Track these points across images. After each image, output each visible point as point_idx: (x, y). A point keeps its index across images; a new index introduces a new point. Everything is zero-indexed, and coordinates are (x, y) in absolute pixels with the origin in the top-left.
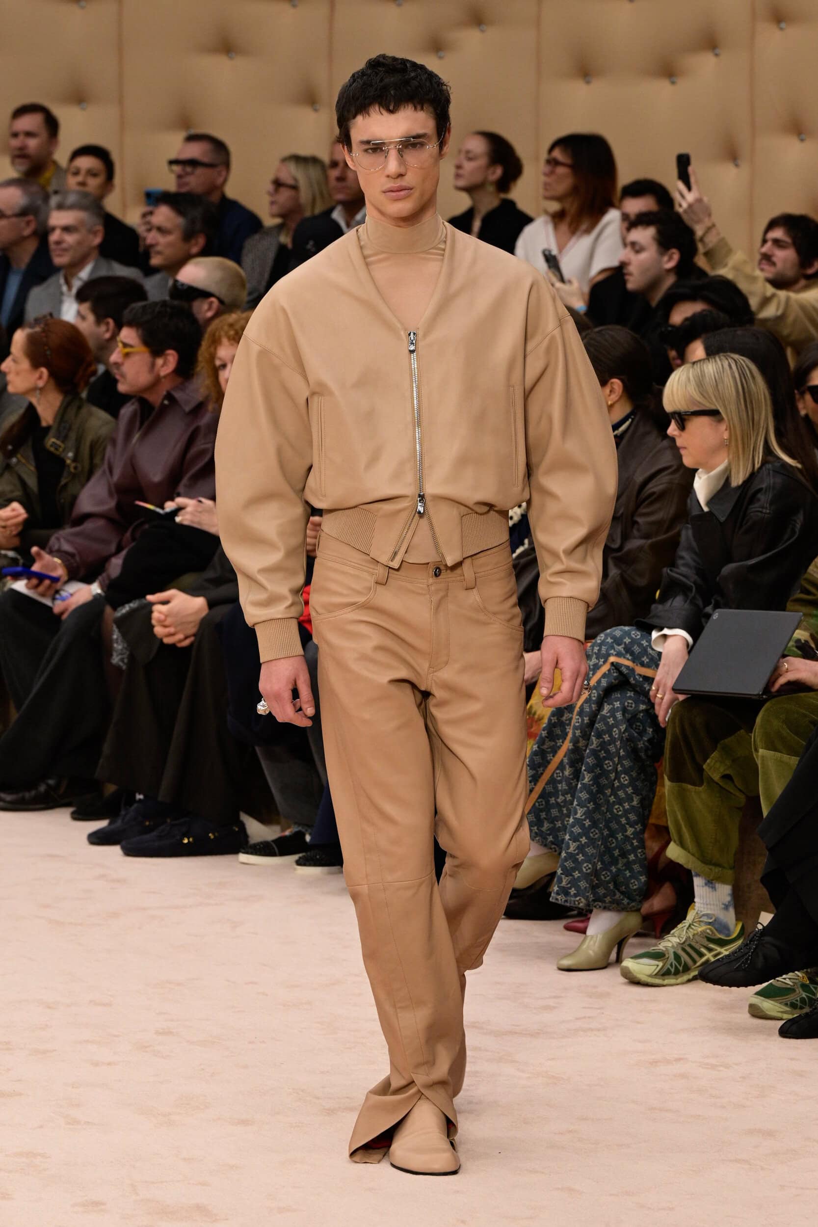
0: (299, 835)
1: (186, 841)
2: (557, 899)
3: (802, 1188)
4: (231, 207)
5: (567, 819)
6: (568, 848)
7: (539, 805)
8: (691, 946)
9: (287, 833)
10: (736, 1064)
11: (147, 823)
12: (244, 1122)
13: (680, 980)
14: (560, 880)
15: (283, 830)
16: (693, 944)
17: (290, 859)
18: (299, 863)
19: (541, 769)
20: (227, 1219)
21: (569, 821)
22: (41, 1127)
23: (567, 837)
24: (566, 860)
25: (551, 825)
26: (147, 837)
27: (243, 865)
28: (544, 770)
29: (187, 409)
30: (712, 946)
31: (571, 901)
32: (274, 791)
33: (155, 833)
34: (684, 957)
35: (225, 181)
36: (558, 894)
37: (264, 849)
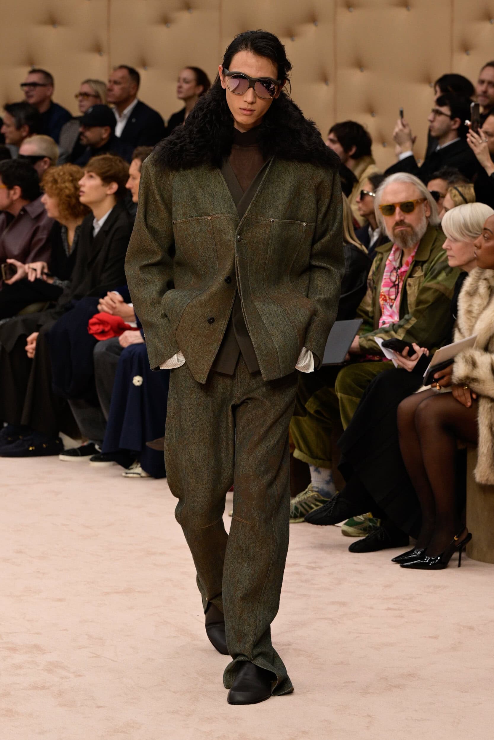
0: (92, 446)
1: (31, 449)
3: (360, 633)
4: (55, 108)
8: (306, 503)
9: (85, 444)
10: (326, 567)
11: (9, 439)
12: (61, 600)
13: (297, 521)
15: (83, 442)
16: (307, 502)
17: (87, 458)
18: (92, 460)
20: (50, 653)
26: (11, 446)
27: (61, 462)
29: (33, 216)
30: (318, 503)
32: (78, 421)
33: (14, 445)
34: (301, 509)
35: (52, 94)
37: (73, 453)
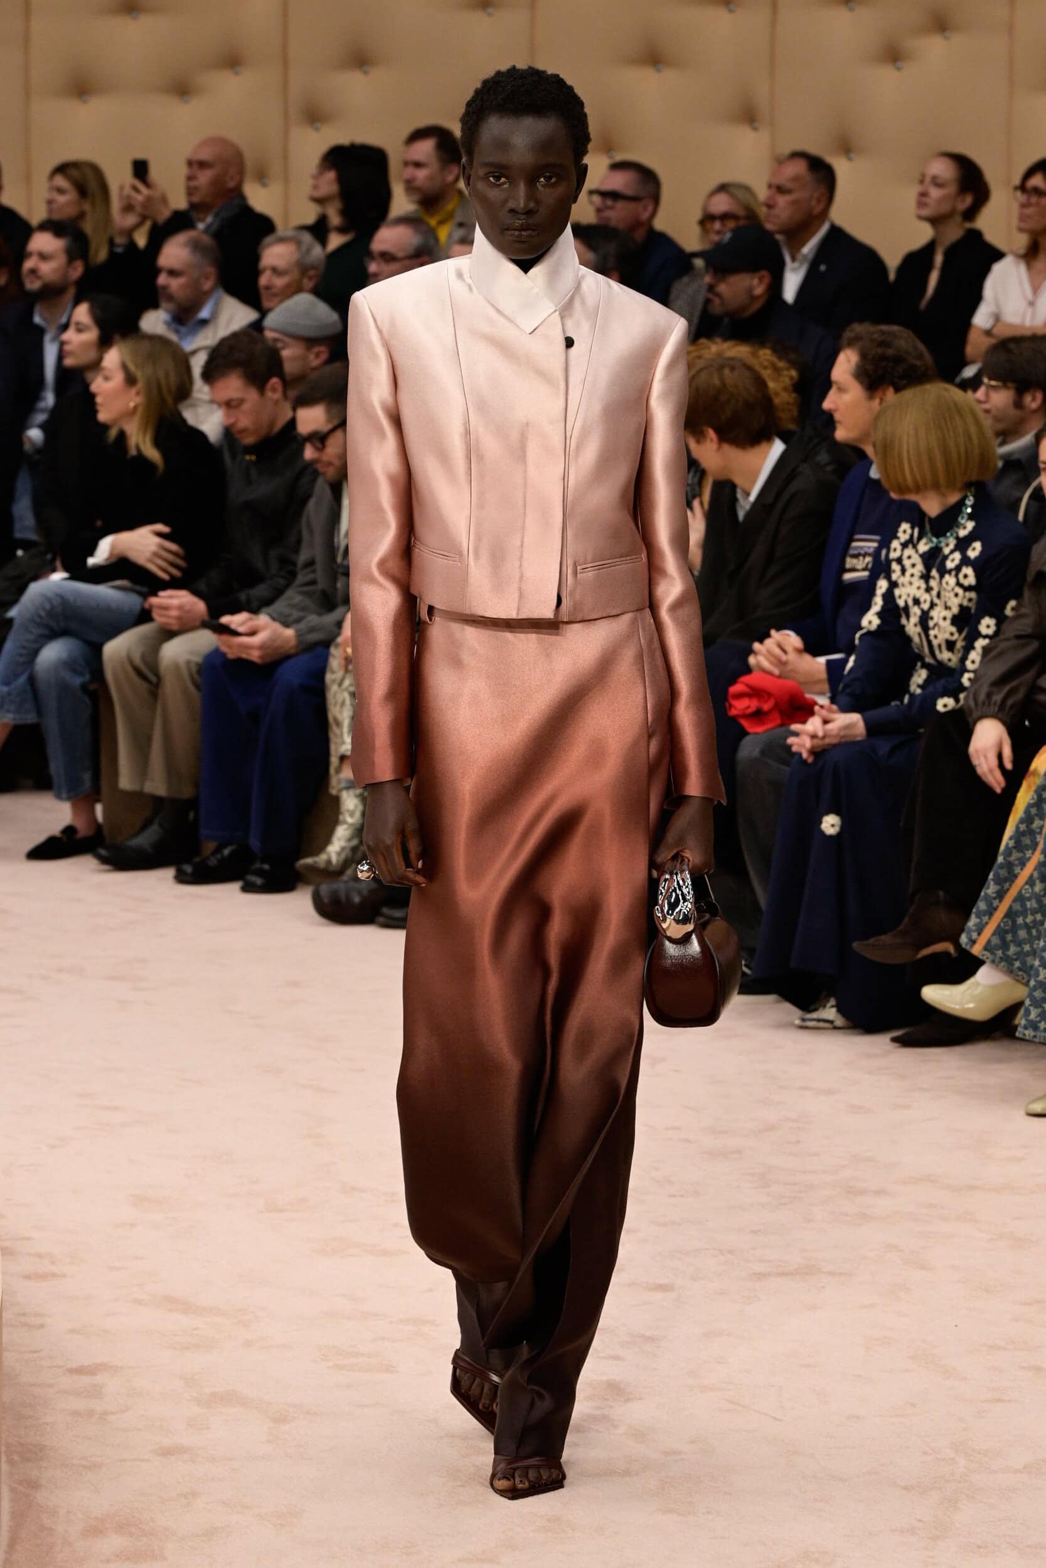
2: (1024, 1035)
5: (1037, 942)
6: (1038, 975)
7: (1005, 926)
14: (1028, 1013)
19: (1008, 884)
21: (1038, 944)
22: (431, 1290)
23: (1037, 963)
24: (1035, 989)
25: (1019, 949)
28: (1010, 885)
31: (1040, 1037)
35: (653, 215)
36: (1026, 1028)
